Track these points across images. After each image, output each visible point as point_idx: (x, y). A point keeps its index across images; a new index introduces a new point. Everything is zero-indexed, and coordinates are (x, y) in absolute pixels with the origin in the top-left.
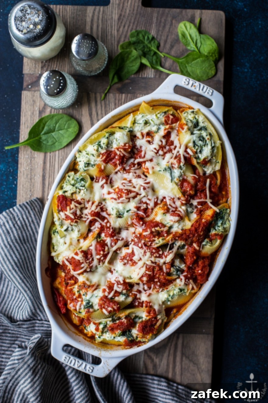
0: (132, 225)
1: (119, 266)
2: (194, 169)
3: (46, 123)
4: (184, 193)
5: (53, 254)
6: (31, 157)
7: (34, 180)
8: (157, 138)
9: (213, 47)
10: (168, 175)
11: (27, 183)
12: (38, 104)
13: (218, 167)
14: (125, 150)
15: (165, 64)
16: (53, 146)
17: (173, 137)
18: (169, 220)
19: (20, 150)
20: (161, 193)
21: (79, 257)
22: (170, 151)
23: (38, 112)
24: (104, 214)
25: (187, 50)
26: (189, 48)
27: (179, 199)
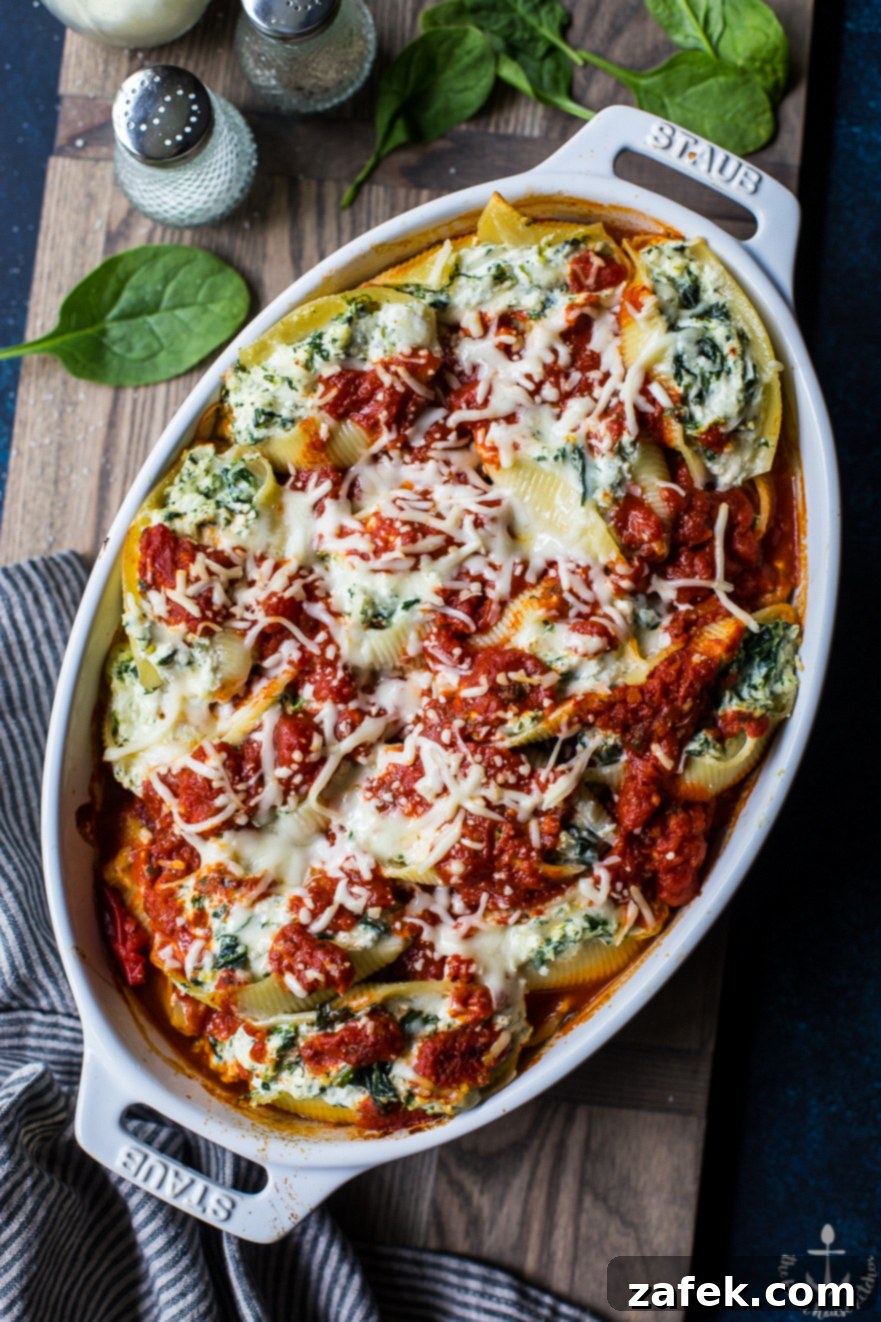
0: (423, 660)
1: (359, 814)
2: (672, 464)
3: (128, 275)
4: (628, 549)
5: (112, 754)
6: (63, 402)
7: (69, 484)
8: (540, 341)
9: (767, 36)
10: (570, 475)
11: (41, 494)
12: (105, 208)
13: (763, 463)
14: (414, 370)
15: (586, 89)
16: (147, 364)
17: (600, 338)
18: (566, 646)
19: (23, 371)
20: (541, 546)
21: (211, 769)
22: (585, 388)
23: (101, 238)
24: (317, 610)
25: (671, 46)
26: (678, 38)
27: (607, 571)
